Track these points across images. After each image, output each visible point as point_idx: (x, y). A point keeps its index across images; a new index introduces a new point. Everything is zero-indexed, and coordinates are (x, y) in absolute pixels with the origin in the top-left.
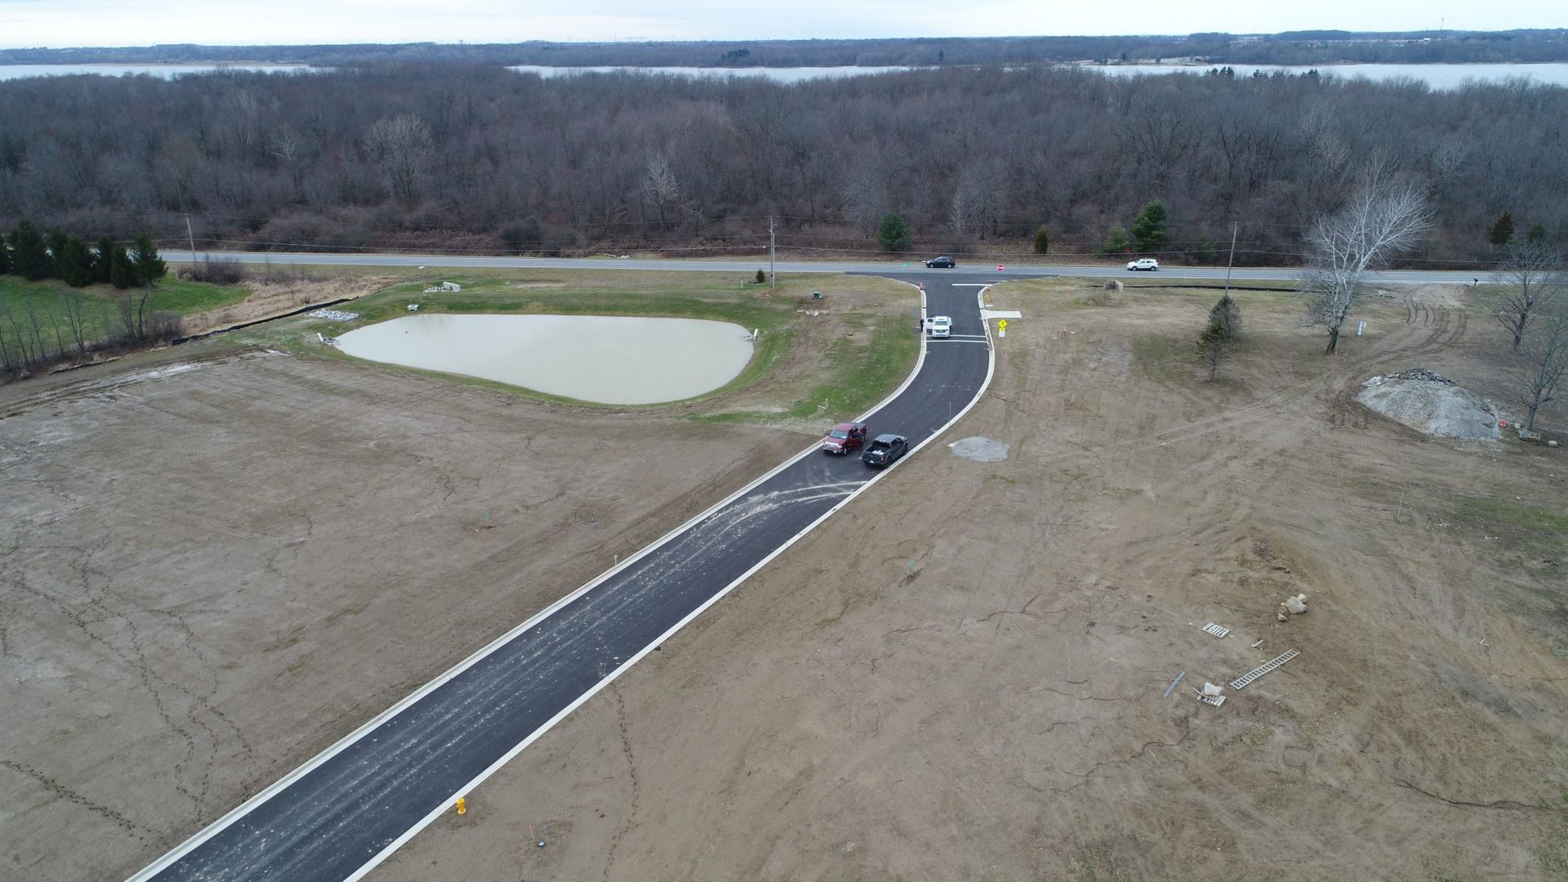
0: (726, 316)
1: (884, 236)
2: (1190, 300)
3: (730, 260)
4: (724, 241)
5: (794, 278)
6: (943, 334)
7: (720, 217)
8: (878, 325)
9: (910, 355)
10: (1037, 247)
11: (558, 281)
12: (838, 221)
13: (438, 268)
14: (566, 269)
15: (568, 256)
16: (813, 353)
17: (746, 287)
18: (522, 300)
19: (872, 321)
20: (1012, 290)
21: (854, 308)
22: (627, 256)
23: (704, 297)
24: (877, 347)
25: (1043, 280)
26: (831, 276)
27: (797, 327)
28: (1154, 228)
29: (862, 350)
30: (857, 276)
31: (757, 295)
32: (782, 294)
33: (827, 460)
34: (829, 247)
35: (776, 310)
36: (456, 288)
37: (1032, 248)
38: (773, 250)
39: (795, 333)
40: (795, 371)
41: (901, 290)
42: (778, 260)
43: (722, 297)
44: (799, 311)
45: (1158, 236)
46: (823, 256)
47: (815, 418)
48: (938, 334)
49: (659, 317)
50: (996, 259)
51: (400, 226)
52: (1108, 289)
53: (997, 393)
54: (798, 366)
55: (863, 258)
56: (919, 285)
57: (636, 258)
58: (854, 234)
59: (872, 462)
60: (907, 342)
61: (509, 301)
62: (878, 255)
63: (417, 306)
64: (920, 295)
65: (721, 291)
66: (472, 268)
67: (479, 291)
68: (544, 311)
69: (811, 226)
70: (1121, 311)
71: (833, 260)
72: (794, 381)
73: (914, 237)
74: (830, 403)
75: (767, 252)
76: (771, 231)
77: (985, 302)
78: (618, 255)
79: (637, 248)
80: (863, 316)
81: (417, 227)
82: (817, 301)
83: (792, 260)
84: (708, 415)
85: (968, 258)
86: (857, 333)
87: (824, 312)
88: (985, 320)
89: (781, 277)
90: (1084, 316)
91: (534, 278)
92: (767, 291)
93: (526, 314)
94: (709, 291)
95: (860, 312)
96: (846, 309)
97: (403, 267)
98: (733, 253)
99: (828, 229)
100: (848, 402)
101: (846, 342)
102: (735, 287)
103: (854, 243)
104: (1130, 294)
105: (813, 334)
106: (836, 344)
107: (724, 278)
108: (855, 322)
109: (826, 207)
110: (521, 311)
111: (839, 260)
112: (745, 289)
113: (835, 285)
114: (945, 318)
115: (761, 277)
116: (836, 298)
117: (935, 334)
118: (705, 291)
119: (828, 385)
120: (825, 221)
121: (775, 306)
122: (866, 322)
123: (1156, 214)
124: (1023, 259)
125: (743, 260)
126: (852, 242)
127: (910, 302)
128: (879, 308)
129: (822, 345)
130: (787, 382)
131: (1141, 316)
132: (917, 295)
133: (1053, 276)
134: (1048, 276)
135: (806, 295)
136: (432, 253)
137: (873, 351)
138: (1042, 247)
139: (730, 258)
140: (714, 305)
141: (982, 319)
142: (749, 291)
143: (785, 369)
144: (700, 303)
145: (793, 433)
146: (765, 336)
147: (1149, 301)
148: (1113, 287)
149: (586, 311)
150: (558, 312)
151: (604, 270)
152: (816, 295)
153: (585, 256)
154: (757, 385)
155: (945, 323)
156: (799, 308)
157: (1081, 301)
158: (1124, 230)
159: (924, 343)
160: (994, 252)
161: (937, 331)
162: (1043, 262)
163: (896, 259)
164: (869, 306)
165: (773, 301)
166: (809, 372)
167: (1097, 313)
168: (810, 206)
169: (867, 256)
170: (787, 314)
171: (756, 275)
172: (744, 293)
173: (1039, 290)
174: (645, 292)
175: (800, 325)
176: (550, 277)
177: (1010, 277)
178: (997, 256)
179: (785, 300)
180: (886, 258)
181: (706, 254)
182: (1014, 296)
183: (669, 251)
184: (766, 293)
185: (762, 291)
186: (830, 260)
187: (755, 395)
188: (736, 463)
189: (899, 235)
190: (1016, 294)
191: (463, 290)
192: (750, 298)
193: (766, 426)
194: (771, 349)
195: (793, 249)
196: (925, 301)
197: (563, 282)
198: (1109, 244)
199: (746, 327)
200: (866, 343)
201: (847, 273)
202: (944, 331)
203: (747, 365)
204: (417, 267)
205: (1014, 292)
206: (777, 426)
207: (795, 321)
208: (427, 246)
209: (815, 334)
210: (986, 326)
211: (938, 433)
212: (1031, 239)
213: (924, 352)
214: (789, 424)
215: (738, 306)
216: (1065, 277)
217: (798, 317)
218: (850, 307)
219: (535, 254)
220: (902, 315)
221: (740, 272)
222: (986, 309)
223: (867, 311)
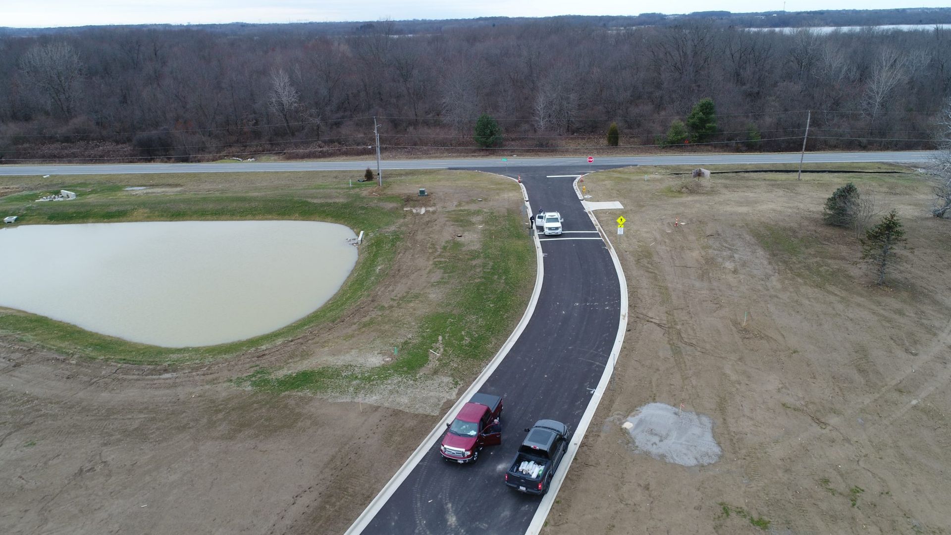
0: (332, 217)
1: (479, 135)
2: (775, 185)
3: (344, 160)
4: (340, 143)
5: (402, 175)
6: (556, 231)
7: (338, 124)
8: (486, 222)
9: (526, 258)
10: (609, 140)
11: (177, 185)
12: (437, 124)
13: (62, 177)
14: (187, 174)
15: (199, 161)
16: (421, 262)
17: (356, 185)
18: (129, 207)
19: (480, 218)
20: (603, 180)
21: (460, 205)
22: (253, 159)
23: (312, 198)
24: (490, 251)
25: (626, 170)
26: (435, 171)
27: (403, 229)
28: (708, 121)
29: (474, 255)
30: (459, 171)
31: (364, 193)
32: (389, 192)
33: (449, 479)
34: (432, 146)
35: (382, 209)
36: (72, 195)
37: (604, 142)
38: (378, 150)
39: (402, 236)
40: (400, 289)
41: (501, 184)
42: (383, 159)
43: (330, 197)
44: (405, 209)
45: (710, 128)
46: (427, 154)
47: (427, 377)
48: (550, 232)
49: (266, 219)
50: (576, 152)
51: (52, 139)
52: (695, 176)
53: (644, 312)
54: (404, 281)
55: (462, 154)
56: (517, 178)
57: (260, 161)
58: (453, 134)
59: (523, 488)
60: (520, 243)
61: (114, 209)
62: (474, 151)
63: (15, 217)
64: (520, 188)
65: (329, 191)
66: (96, 175)
67: (92, 199)
68: (148, 218)
69: (415, 128)
70: (717, 198)
71: (436, 157)
72: (399, 305)
73: (504, 136)
74: (447, 344)
75: (372, 152)
76: (376, 132)
77: (583, 193)
78: (244, 158)
79: (263, 151)
80: (470, 213)
81: (67, 139)
82: (423, 197)
83: (400, 159)
84: (281, 374)
85: (552, 151)
86: (466, 234)
87: (431, 209)
88: (590, 212)
89: (388, 175)
90: (683, 205)
91: (154, 183)
92: (375, 189)
93: (129, 221)
94: (318, 191)
95: (466, 208)
96: (452, 206)
97: (28, 177)
98: (346, 154)
99: (429, 131)
100: (467, 340)
101: (457, 245)
102: (346, 186)
103: (453, 142)
104: (720, 181)
105: (420, 237)
106: (445, 248)
107: (336, 177)
108: (462, 220)
109: (427, 113)
110: (125, 219)
111: (441, 157)
112: (353, 188)
113: (439, 181)
114: (556, 215)
115: (369, 175)
116: (441, 193)
117: (547, 232)
118: (314, 191)
119: (441, 310)
120: (426, 123)
121: (381, 204)
122: (474, 219)
123: (707, 109)
124: (600, 151)
125: (356, 160)
126: (451, 141)
127: (511, 195)
128: (483, 203)
129: (430, 251)
130: (391, 307)
131: (740, 204)
132: (517, 188)
133: (633, 166)
134: (629, 165)
135: (412, 192)
136: (70, 162)
137: (487, 257)
138: (614, 141)
139: (344, 158)
140: (322, 205)
141: (587, 210)
142: (357, 190)
143: (390, 285)
144: (306, 204)
145: (396, 413)
146: (371, 239)
147: (738, 187)
148: (699, 174)
149: (191, 216)
150: (162, 219)
151: (223, 173)
152: (422, 192)
153: (213, 160)
154: (354, 314)
155: (556, 220)
156: (406, 205)
157: (673, 189)
158: (682, 124)
159: (537, 242)
160: (572, 146)
161: (550, 229)
162: (617, 153)
163: (491, 154)
164: (473, 201)
165: (380, 200)
166: (416, 291)
167: (696, 201)
168: (414, 113)
169: (465, 153)
170: (393, 213)
171: (365, 173)
172: (352, 192)
173: (629, 179)
174: (255, 194)
175: (406, 225)
176: (171, 181)
177: (597, 168)
178: (576, 149)
179: (392, 198)
180: (482, 153)
181: (323, 155)
182: (608, 186)
183: (290, 154)
184: (373, 192)
185: (370, 189)
186: (433, 157)
187: (349, 331)
188: (300, 501)
189: (492, 134)
190: (608, 183)
191: (79, 198)
192: (358, 197)
193: (356, 400)
194: (376, 256)
195: (400, 148)
196: (525, 192)
197: (182, 186)
198: (670, 135)
199: (352, 229)
200: (477, 247)
201: (450, 169)
202: (557, 228)
203: (348, 277)
204: (42, 176)
205: (606, 182)
206: (373, 399)
207: (402, 220)
208: (67, 156)
209: (423, 237)
210: (593, 219)
211: (598, 394)
212: (600, 134)
213: (540, 255)
214: (391, 392)
215: (345, 206)
216: (644, 166)
217: (405, 216)
218: (455, 203)
219: (168, 160)
220: (508, 210)
221: (350, 171)
222: (587, 200)
223: (473, 207)
